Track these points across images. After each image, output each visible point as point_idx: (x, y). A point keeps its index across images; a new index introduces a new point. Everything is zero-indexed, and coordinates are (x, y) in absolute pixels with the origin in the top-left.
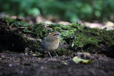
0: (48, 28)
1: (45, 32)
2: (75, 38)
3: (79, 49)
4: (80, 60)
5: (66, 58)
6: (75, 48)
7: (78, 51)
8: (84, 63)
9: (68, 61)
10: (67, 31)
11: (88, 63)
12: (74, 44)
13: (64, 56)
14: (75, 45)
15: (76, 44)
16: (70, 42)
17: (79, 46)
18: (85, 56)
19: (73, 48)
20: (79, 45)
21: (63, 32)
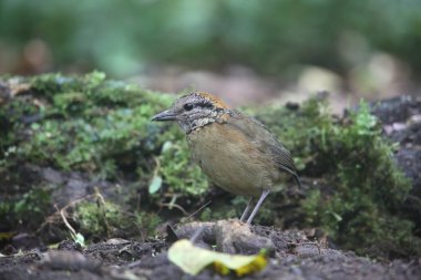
0: (23, 99)
1: (12, 120)
2: (167, 146)
3: (190, 205)
4: (206, 256)
5: (125, 248)
6: (169, 200)
7: (182, 215)
8: (225, 272)
9: (141, 266)
10: (120, 112)
11: (245, 271)
12: (164, 177)
13: (114, 241)
14: (165, 187)
15: (170, 179)
16: (140, 171)
17: (189, 189)
18: (227, 239)
19: (155, 199)
20: (190, 184)
21: (98, 116)
